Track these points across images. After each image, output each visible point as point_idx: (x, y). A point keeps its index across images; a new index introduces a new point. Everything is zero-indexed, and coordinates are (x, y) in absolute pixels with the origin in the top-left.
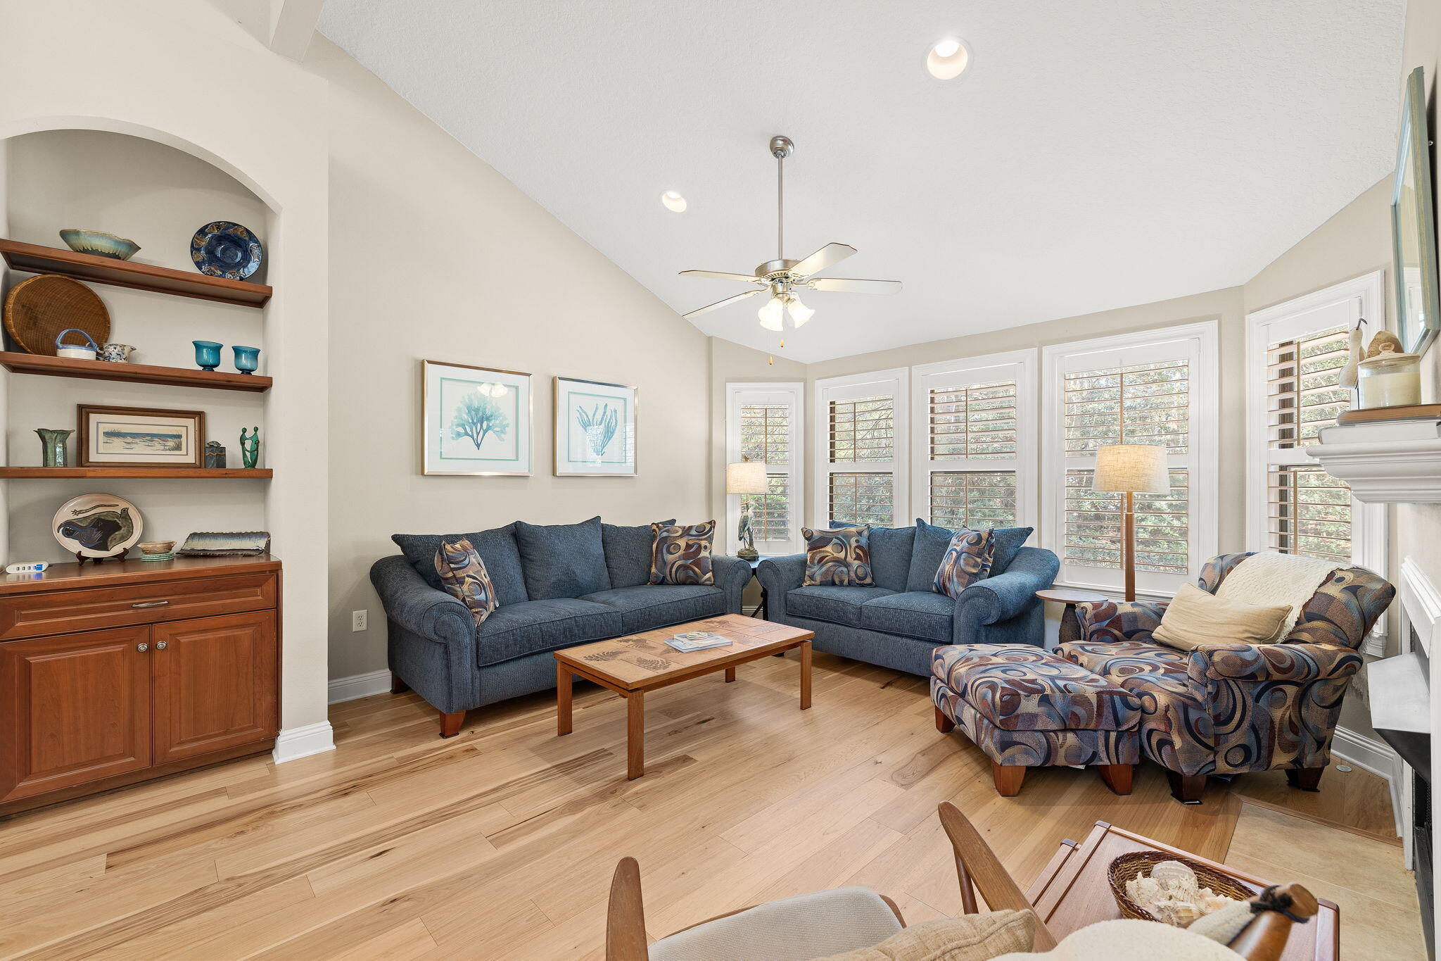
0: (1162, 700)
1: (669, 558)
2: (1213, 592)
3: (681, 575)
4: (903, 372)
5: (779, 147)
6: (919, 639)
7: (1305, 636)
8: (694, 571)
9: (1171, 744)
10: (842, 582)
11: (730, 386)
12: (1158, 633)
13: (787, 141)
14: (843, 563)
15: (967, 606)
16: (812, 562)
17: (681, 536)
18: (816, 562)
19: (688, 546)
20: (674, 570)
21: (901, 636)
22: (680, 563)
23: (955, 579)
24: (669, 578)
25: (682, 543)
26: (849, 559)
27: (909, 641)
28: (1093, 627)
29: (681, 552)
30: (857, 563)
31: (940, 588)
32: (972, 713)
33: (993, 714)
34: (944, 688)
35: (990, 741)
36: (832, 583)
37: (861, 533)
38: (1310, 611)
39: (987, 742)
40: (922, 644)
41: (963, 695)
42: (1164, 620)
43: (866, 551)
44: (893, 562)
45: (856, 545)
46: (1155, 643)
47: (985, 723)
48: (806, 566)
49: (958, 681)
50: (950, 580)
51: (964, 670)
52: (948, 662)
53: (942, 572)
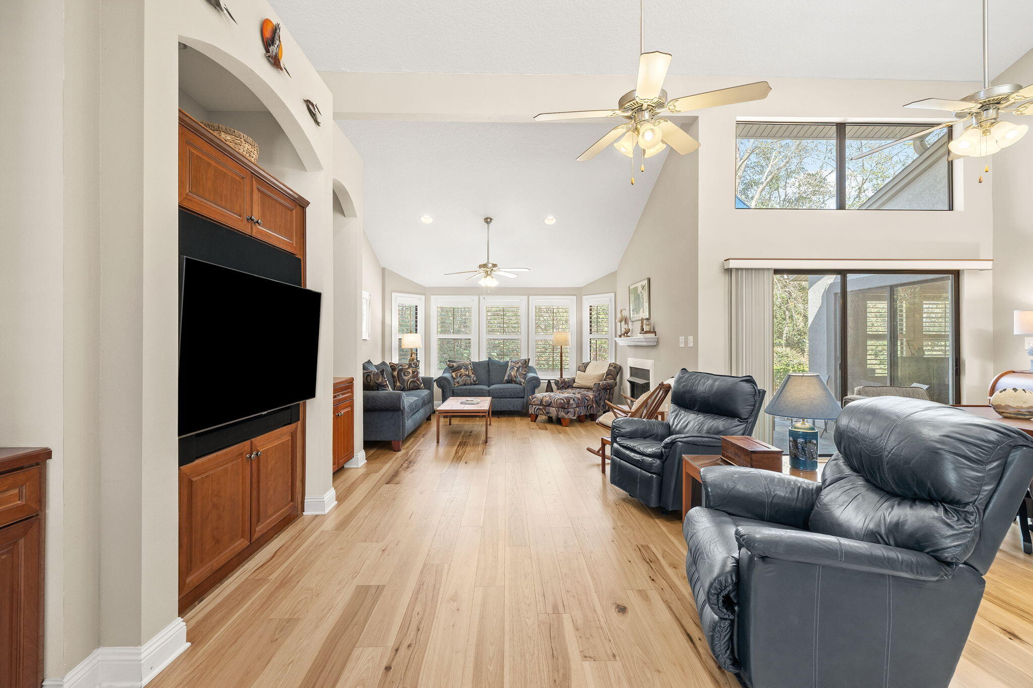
0: (591, 397)
1: (406, 378)
2: (584, 372)
3: (412, 386)
4: (476, 298)
5: (488, 220)
6: (512, 398)
7: (608, 379)
8: (417, 383)
9: (593, 407)
10: (468, 384)
11: (394, 294)
12: (575, 385)
13: (491, 219)
14: (468, 376)
15: (530, 384)
16: (457, 376)
17: (409, 368)
19: (413, 372)
20: (409, 383)
21: (506, 398)
22: (411, 380)
23: (519, 377)
24: (406, 388)
25: (410, 370)
26: (470, 374)
27: (509, 399)
28: (561, 385)
29: (411, 375)
30: (473, 376)
31: (510, 381)
32: (554, 409)
33: (564, 405)
34: (537, 407)
35: (563, 414)
36: (465, 385)
37: (470, 364)
38: (609, 373)
39: (562, 414)
40: (514, 399)
41: (549, 405)
42: (576, 381)
43: (475, 371)
44: (483, 375)
45: (470, 369)
46: (575, 387)
47: (560, 409)
48: (454, 379)
49: (547, 402)
50: (515, 377)
51: (548, 398)
52: (539, 398)
53: (510, 375)
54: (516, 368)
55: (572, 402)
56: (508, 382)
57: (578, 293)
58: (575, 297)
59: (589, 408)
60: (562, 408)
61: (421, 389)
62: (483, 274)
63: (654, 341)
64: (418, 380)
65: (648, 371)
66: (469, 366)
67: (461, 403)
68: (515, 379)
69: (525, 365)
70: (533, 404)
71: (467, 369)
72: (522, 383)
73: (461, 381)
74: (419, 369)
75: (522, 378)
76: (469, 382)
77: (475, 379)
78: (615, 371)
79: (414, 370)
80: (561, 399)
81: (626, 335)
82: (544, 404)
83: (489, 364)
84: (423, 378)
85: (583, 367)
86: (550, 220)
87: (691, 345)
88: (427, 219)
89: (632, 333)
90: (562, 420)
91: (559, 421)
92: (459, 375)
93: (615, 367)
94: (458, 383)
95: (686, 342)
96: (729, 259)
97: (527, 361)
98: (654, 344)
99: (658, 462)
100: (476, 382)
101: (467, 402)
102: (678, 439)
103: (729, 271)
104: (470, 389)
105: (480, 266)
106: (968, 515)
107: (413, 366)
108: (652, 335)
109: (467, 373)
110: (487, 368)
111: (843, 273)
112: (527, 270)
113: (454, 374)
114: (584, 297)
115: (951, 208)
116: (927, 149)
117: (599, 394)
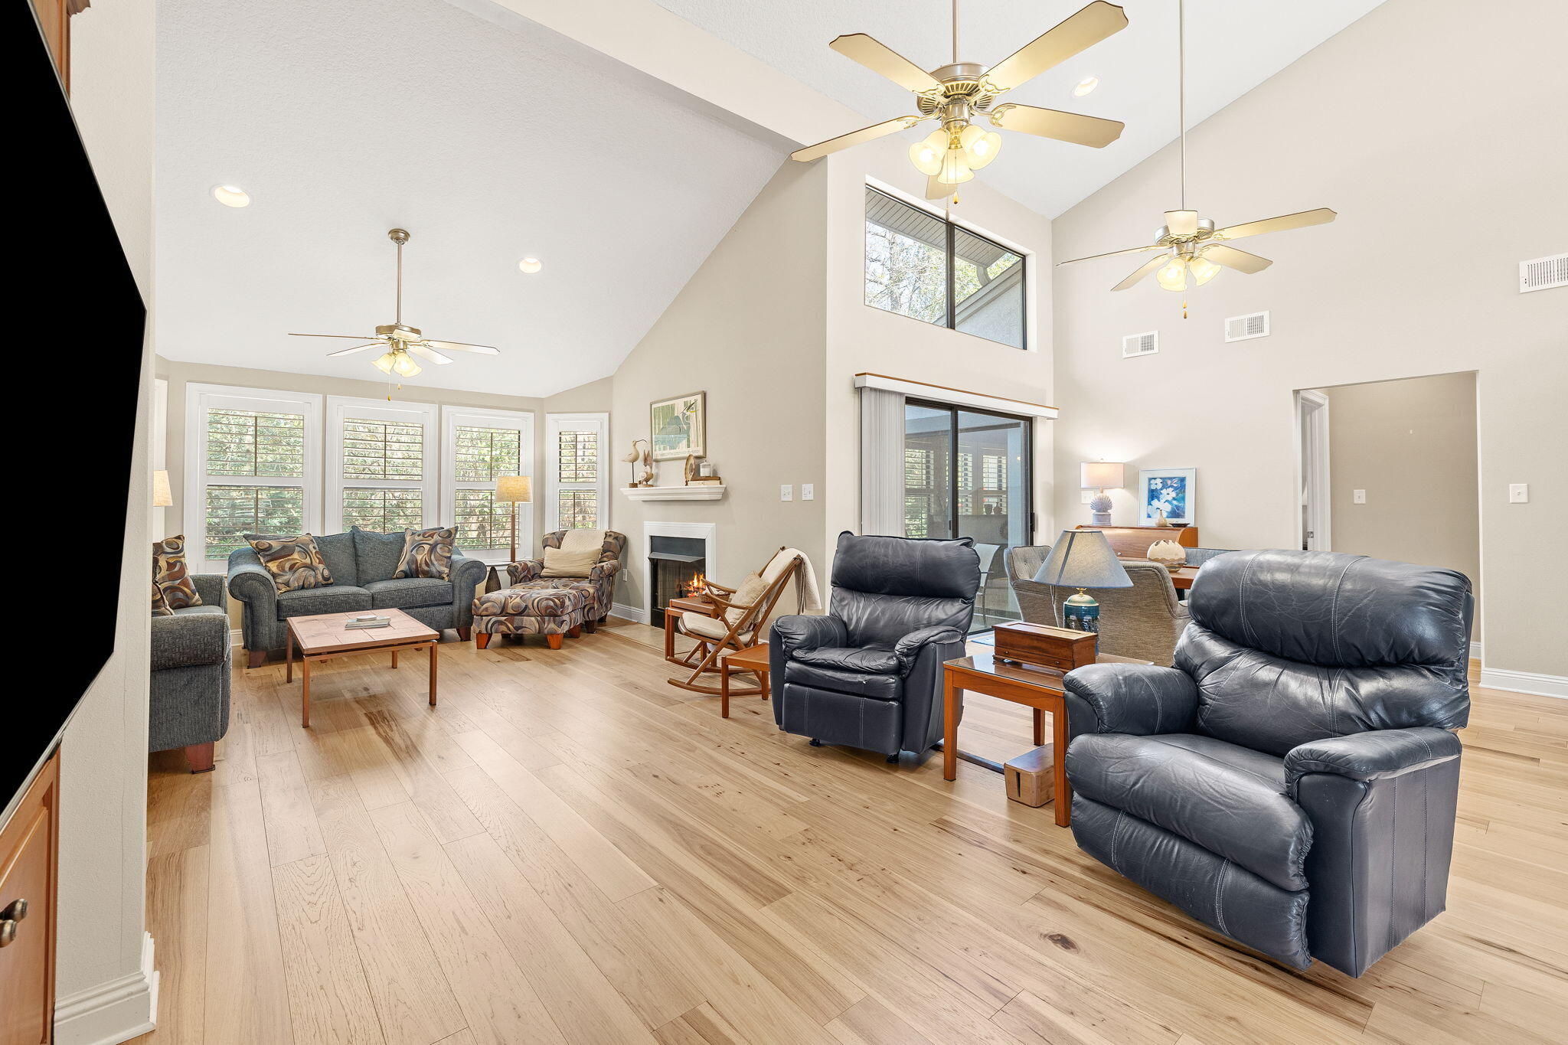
0: (591, 591)
2: (559, 548)
3: (170, 599)
4: (315, 398)
5: (399, 236)
7: (605, 559)
8: (183, 591)
10: (310, 585)
12: (544, 572)
13: (407, 235)
14: (310, 567)
15: (466, 576)
18: (287, 569)
19: (171, 566)
22: (167, 584)
23: (435, 563)
25: (162, 562)
26: (314, 563)
28: (522, 575)
29: (164, 573)
30: (321, 567)
31: (412, 573)
32: (533, 619)
33: (553, 612)
34: (494, 619)
35: (552, 626)
36: (303, 588)
37: (312, 540)
38: (606, 549)
39: (550, 626)
40: (432, 609)
41: (522, 612)
42: (546, 564)
43: (324, 557)
44: (344, 562)
45: (314, 551)
46: (546, 577)
47: (547, 618)
48: (274, 576)
49: (518, 606)
50: (427, 564)
51: (518, 600)
52: (498, 601)
53: (414, 561)
54: (427, 547)
55: (567, 602)
56: (407, 575)
57: (538, 407)
58: (533, 414)
59: (586, 610)
60: (550, 615)
61: (194, 605)
62: (388, 348)
63: (718, 493)
64: (185, 583)
65: (703, 541)
66: (311, 547)
67: (348, 627)
68: (426, 568)
69: (448, 540)
70: (484, 613)
71: (306, 552)
72: (445, 576)
73: (293, 581)
74: (183, 556)
75: (442, 565)
76: (312, 580)
77: (326, 573)
78: (617, 546)
79: (171, 561)
80: (547, 599)
81: (645, 483)
82: (510, 611)
83: (355, 540)
84: (196, 580)
85: (557, 540)
86: (530, 266)
87: (811, 497)
88: (232, 196)
89: (656, 480)
90: (549, 637)
91: (541, 641)
92: (287, 566)
93: (616, 538)
94: (287, 584)
95: (797, 492)
96: (865, 374)
97: (453, 532)
98: (719, 497)
99: (892, 680)
100: (329, 579)
101: (361, 624)
102: (932, 639)
103: (860, 390)
104: (325, 597)
105: (379, 330)
106: (1457, 674)
107: (169, 550)
108: (715, 484)
109: (308, 561)
110: (352, 550)
111: (953, 408)
112: (494, 352)
113: (273, 566)
114: (549, 418)
115: (1025, 347)
116: (989, 281)
117: (601, 585)
